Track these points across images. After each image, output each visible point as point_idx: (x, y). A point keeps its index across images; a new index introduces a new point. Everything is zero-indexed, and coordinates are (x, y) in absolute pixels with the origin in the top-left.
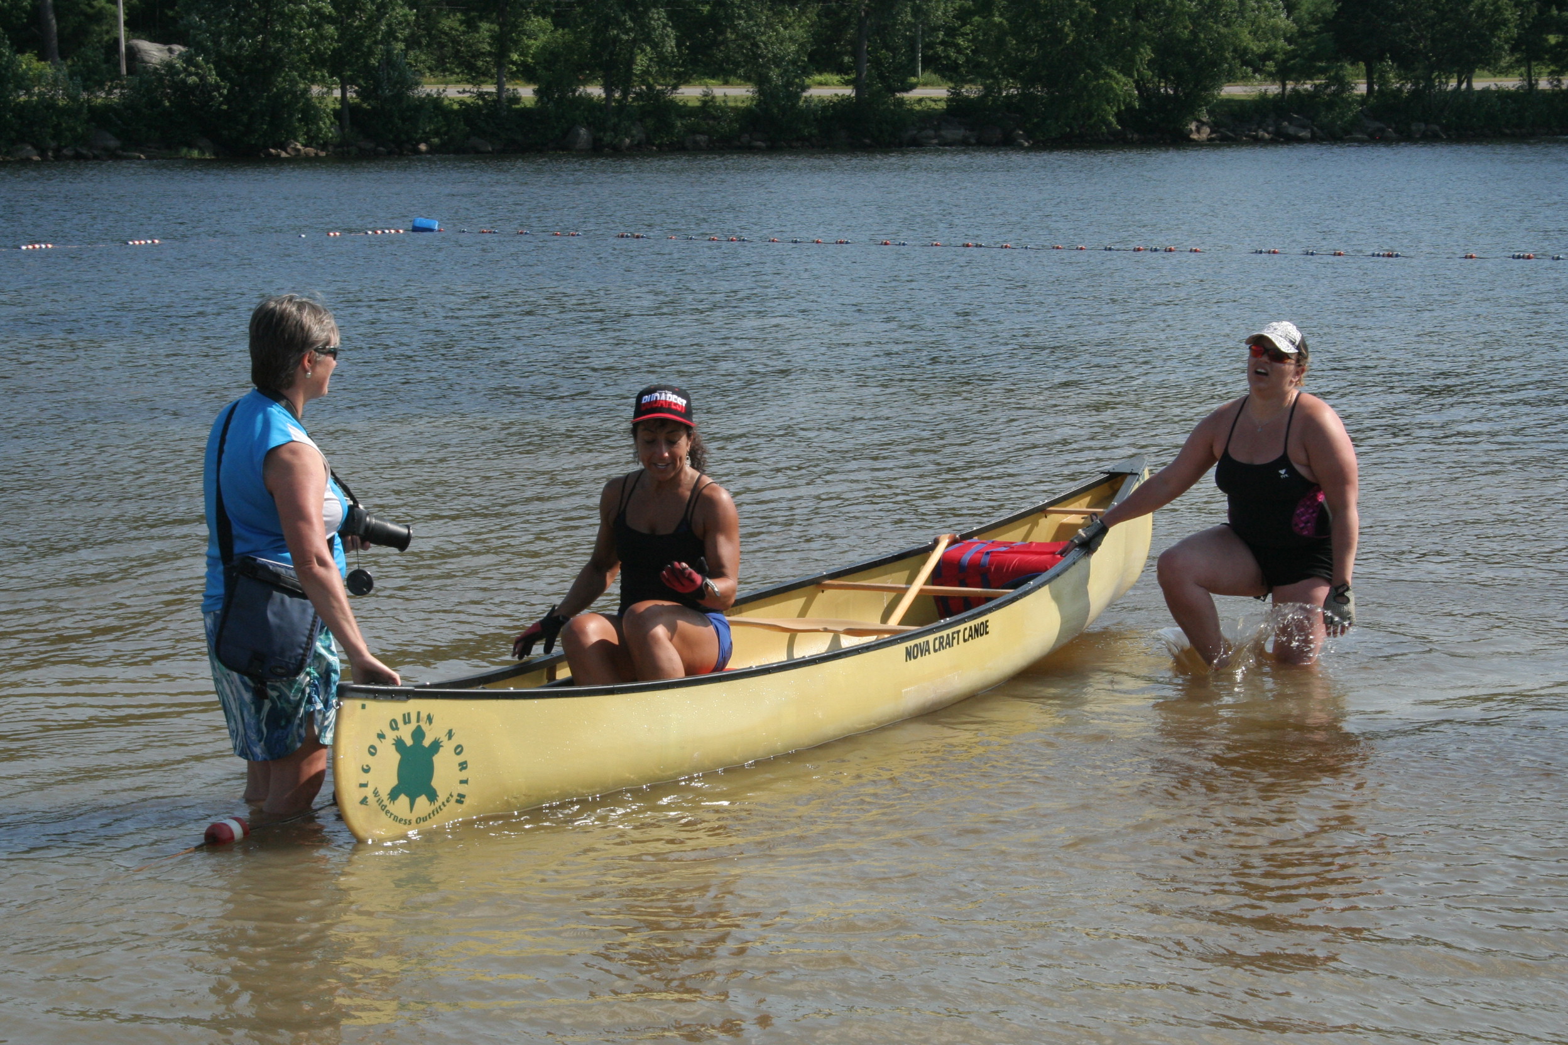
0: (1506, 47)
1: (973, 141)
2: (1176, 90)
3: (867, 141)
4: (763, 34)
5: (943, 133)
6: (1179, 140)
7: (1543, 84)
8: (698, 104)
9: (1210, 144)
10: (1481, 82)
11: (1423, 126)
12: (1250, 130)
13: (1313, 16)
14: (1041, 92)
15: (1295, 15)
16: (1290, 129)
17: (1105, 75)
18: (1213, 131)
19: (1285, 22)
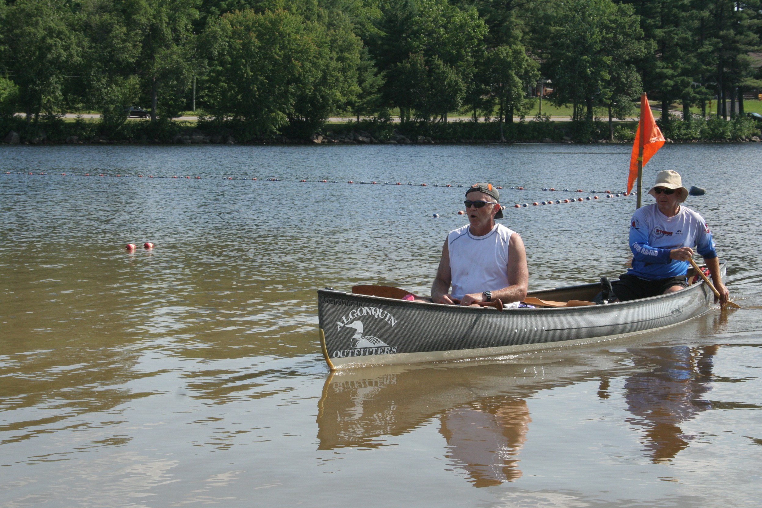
0: (461, 102)
1: (208, 141)
2: (307, 119)
3: (156, 140)
4: (105, 88)
5: (194, 137)
6: (308, 142)
7: (482, 120)
8: (74, 121)
9: (323, 144)
10: (451, 119)
11: (423, 138)
12: (341, 138)
13: (372, 86)
14: (243, 119)
15: (363, 85)
16: (361, 139)
17: (272, 111)
18: (324, 138)
19: (356, 88)
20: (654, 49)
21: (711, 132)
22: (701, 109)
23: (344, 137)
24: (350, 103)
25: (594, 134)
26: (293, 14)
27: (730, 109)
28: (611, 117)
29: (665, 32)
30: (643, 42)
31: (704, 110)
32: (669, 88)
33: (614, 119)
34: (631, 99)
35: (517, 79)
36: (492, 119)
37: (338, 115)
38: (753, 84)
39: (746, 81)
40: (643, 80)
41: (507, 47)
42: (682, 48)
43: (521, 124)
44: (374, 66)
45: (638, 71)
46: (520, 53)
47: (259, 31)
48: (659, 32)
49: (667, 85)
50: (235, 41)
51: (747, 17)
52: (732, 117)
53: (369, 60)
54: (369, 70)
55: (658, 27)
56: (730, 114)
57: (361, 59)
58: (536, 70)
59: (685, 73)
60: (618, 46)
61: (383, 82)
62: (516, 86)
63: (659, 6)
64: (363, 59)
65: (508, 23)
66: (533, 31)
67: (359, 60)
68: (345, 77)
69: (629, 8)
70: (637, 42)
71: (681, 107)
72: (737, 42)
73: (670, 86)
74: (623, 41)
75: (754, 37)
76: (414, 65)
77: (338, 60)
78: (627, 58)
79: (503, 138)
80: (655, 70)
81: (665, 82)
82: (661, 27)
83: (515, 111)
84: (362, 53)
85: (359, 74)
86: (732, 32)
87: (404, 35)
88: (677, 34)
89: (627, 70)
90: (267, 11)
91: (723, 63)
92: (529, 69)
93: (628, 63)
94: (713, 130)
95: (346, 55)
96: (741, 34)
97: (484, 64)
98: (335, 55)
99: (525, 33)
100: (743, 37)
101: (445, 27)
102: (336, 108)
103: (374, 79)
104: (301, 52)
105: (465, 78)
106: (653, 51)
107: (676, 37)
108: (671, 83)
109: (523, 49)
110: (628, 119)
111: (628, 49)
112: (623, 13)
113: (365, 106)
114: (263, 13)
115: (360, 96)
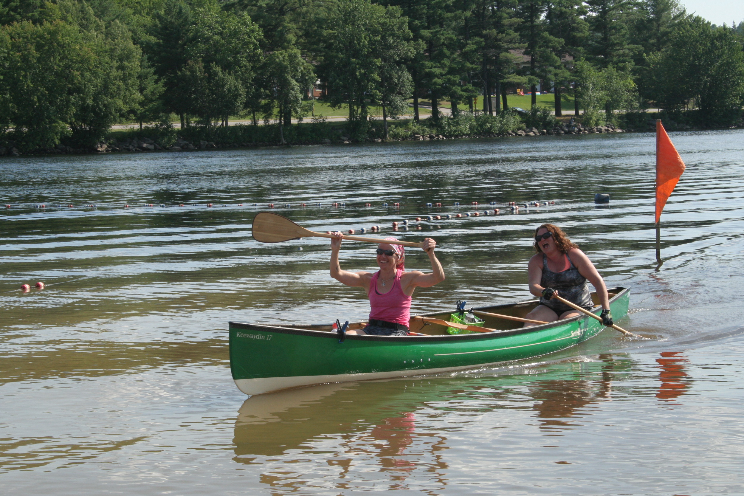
0: (241, 106)
2: (90, 128)
6: (93, 151)
7: (261, 122)
9: (107, 152)
10: (232, 123)
11: (206, 143)
12: (126, 146)
13: (153, 93)
14: (25, 130)
15: (144, 93)
16: (145, 145)
17: (55, 122)
18: (108, 147)
19: (138, 96)
20: (423, 49)
21: (479, 129)
22: (468, 105)
23: (127, 145)
24: (132, 111)
25: (370, 133)
26: (71, 23)
27: (495, 106)
28: (385, 116)
29: (431, 33)
30: (412, 43)
31: (471, 107)
32: (438, 87)
33: (388, 119)
34: (403, 98)
35: (294, 82)
36: (272, 121)
37: (121, 123)
38: (516, 81)
39: (509, 78)
40: (414, 79)
41: (283, 51)
42: (448, 47)
43: (299, 127)
44: (154, 74)
45: (409, 70)
46: (296, 56)
47: (38, 42)
48: (426, 33)
49: (435, 83)
50: (15, 54)
51: (507, 16)
52: (498, 113)
53: (149, 67)
54: (149, 78)
55: (425, 28)
56: (495, 109)
57: (141, 66)
58: (312, 73)
59: (452, 71)
60: (389, 47)
61: (165, 89)
62: (293, 89)
63: (424, 7)
64: (143, 67)
65: (281, 28)
66: (307, 34)
67: (139, 68)
68: (127, 85)
69: (397, 9)
70: (406, 43)
71: (449, 105)
72: (500, 40)
73: (439, 85)
74: (393, 43)
75: (515, 35)
76: (193, 72)
77: (118, 68)
78: (398, 59)
79: (283, 140)
80: (424, 69)
81: (434, 81)
82: (428, 28)
83: (293, 113)
84: (142, 61)
85: (140, 82)
86: (494, 31)
87: (180, 42)
88: (442, 34)
89: (398, 70)
90: (45, 22)
91: (487, 61)
92: (305, 72)
93: (398, 63)
94: (481, 126)
95: (126, 63)
96: (503, 32)
97: (261, 68)
98: (115, 64)
99: (299, 37)
100: (504, 35)
101: (221, 34)
102: (120, 117)
103: (155, 86)
104: (82, 62)
105: (245, 82)
106: (422, 52)
107: (442, 37)
108: (440, 81)
109: (298, 52)
110: (402, 117)
111: (398, 50)
112: (391, 15)
113: (147, 113)
114: (41, 24)
115: (142, 104)
